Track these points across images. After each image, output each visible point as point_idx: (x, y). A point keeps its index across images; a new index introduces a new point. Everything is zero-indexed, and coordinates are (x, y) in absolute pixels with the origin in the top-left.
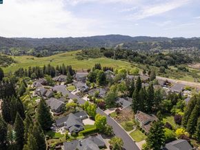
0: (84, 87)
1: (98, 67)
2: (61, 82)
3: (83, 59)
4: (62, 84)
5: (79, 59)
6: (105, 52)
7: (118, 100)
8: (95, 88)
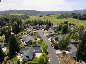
0: (52, 33)
1: (66, 23)
2: (43, 28)
3: (60, 18)
4: (43, 29)
5: (58, 18)
6: (74, 15)
7: (69, 45)
8: (59, 34)
